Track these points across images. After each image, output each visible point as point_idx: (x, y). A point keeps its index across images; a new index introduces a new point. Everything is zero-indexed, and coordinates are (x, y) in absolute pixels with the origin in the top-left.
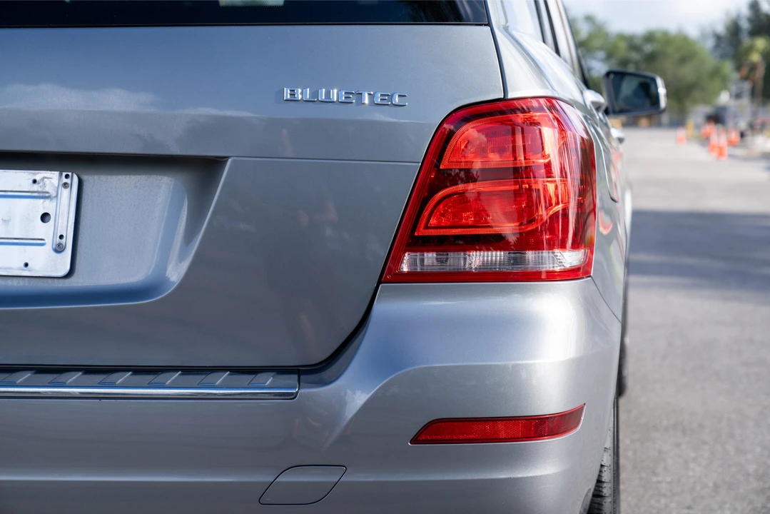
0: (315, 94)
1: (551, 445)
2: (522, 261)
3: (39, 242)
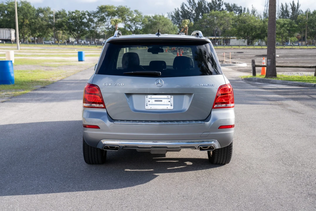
0: (204, 85)
1: (233, 129)
2: (227, 105)
3: (169, 105)
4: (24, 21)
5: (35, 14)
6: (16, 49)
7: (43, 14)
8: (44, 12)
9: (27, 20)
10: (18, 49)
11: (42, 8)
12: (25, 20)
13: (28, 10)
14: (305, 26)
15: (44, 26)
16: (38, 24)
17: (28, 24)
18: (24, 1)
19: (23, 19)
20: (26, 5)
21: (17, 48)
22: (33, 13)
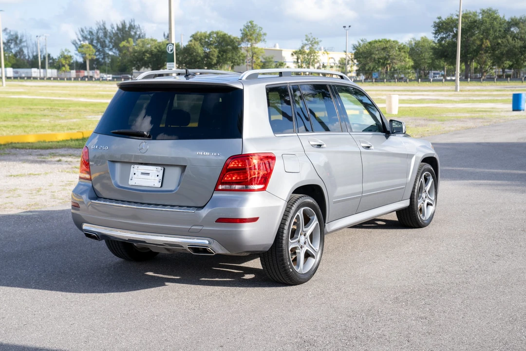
4: (482, 43)
5: (502, 30)
6: (452, 91)
7: (519, 28)
8: (521, 25)
9: (487, 41)
10: (456, 90)
11: (518, 17)
12: (484, 41)
13: (492, 24)
15: (516, 48)
16: (506, 46)
17: (489, 47)
18: (488, 10)
19: (481, 40)
20: (491, 15)
21: (454, 89)
22: (500, 27)
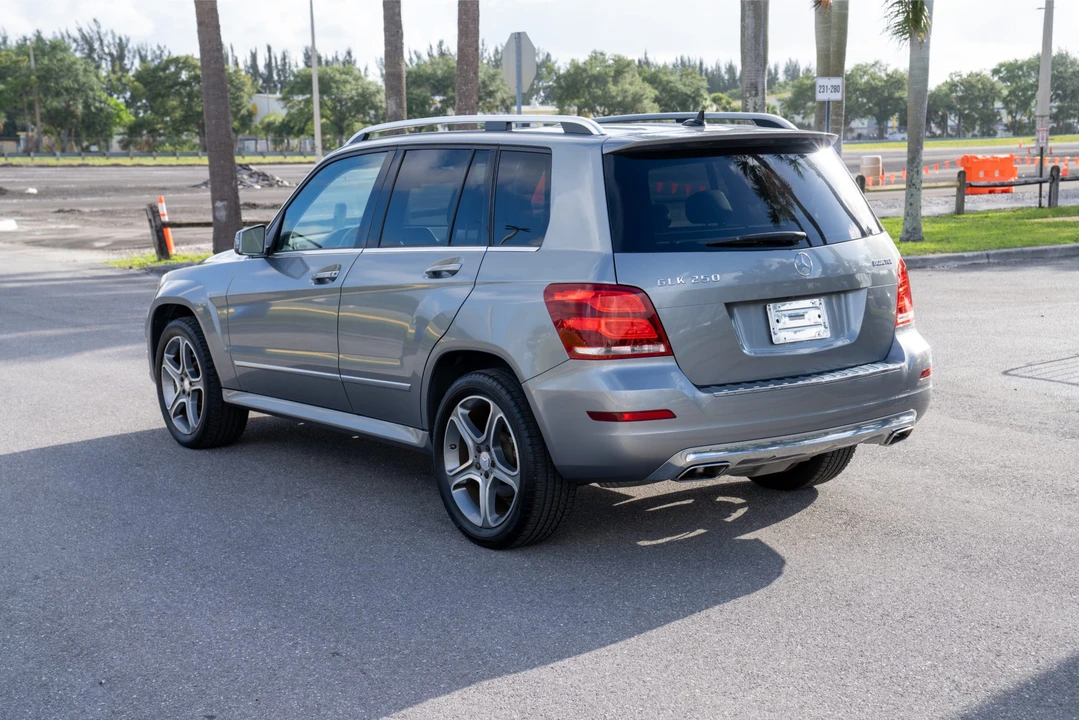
14: (28, 88)
